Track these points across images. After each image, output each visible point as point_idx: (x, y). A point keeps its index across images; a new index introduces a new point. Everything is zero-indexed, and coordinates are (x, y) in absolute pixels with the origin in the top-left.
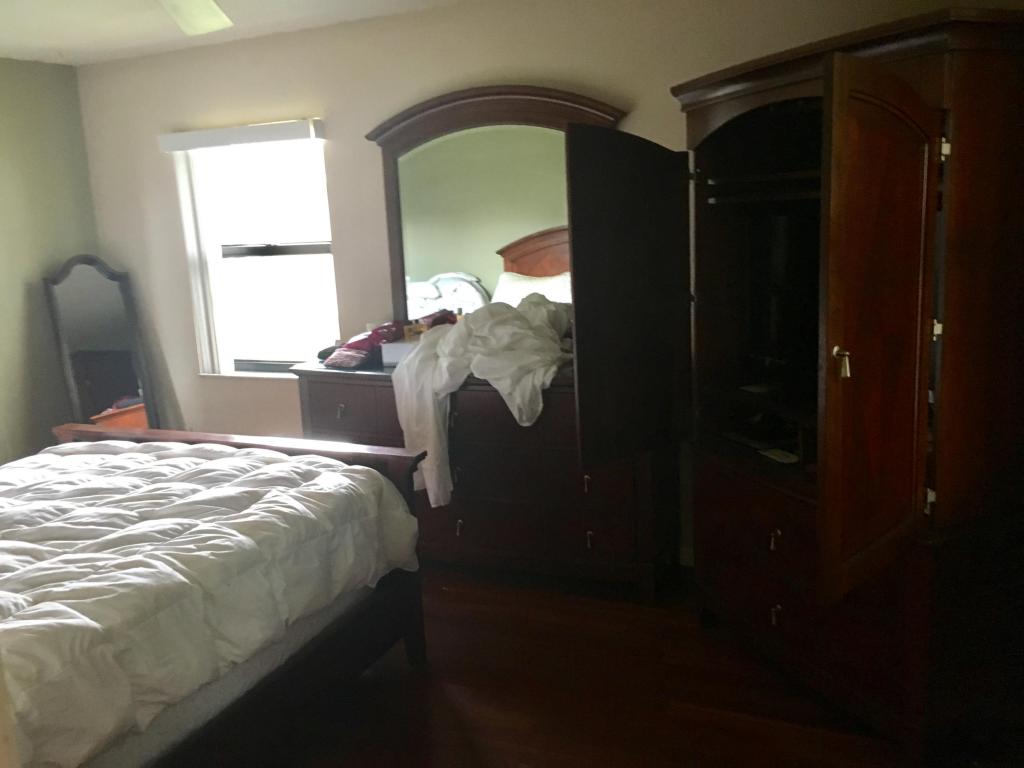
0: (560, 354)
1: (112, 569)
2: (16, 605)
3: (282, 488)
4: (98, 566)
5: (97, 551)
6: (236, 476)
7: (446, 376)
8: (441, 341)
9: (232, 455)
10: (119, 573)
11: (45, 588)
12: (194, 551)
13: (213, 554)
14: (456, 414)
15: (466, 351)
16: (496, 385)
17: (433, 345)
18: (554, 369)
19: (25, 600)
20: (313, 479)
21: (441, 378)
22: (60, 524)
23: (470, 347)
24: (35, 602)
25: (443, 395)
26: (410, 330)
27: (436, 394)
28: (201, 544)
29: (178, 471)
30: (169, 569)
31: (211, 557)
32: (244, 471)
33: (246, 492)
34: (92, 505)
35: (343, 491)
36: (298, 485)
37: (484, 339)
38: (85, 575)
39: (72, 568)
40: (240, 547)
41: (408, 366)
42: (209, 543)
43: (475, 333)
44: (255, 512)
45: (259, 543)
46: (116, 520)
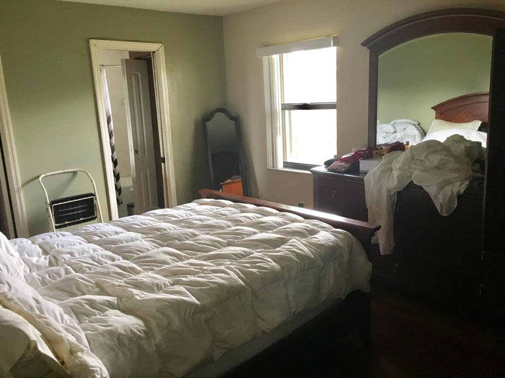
0: (471, 173)
1: (210, 272)
2: (165, 284)
3: (298, 238)
4: (204, 269)
5: (205, 260)
6: (276, 227)
7: (396, 182)
8: (395, 161)
9: (275, 215)
10: (212, 275)
11: (179, 277)
12: (249, 268)
13: (258, 271)
14: (400, 203)
15: (410, 167)
16: (427, 189)
17: (390, 163)
18: (467, 183)
19: (169, 282)
20: (315, 234)
21: (393, 183)
22: (192, 242)
23: (412, 165)
24: (173, 285)
25: (393, 192)
26: (377, 153)
27: (389, 191)
28: (253, 264)
29: (248, 221)
30: (236, 277)
31: (258, 273)
32: (280, 225)
33: (279, 238)
34: (207, 234)
35: (330, 243)
36: (307, 237)
37: (421, 161)
38: (197, 273)
39: (192, 268)
40: (272, 269)
41: (374, 174)
42: (258, 264)
43: (416, 157)
44: (282, 250)
45: (282, 268)
46: (216, 244)
